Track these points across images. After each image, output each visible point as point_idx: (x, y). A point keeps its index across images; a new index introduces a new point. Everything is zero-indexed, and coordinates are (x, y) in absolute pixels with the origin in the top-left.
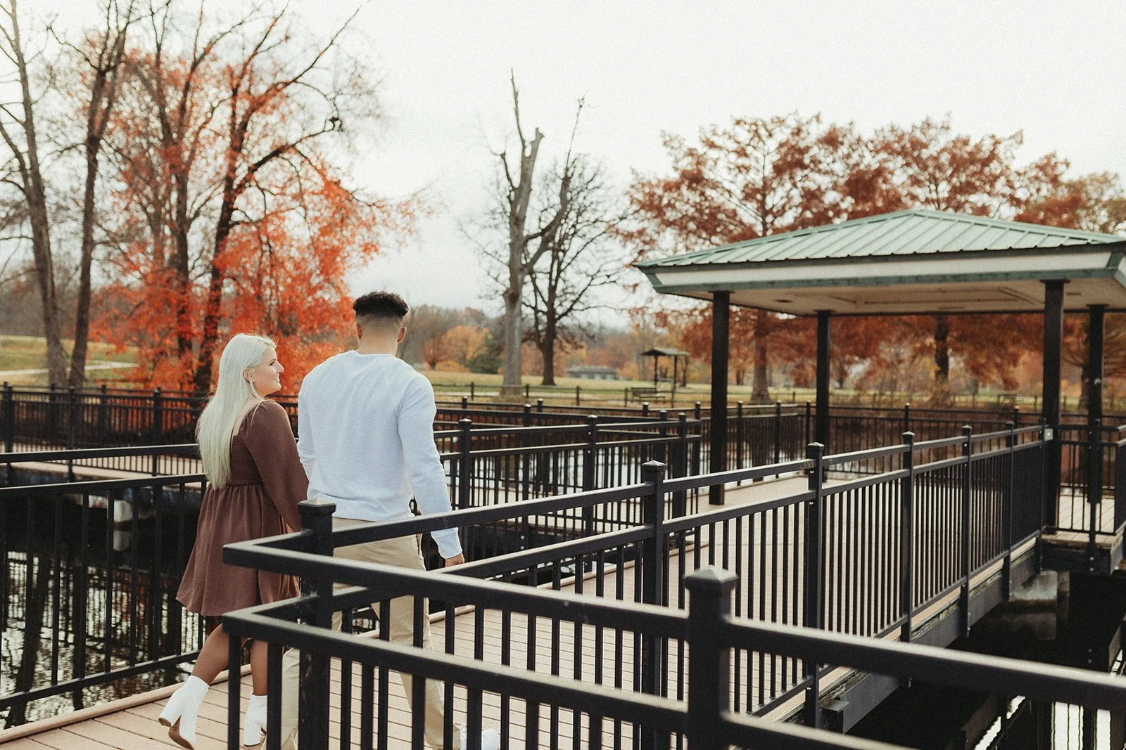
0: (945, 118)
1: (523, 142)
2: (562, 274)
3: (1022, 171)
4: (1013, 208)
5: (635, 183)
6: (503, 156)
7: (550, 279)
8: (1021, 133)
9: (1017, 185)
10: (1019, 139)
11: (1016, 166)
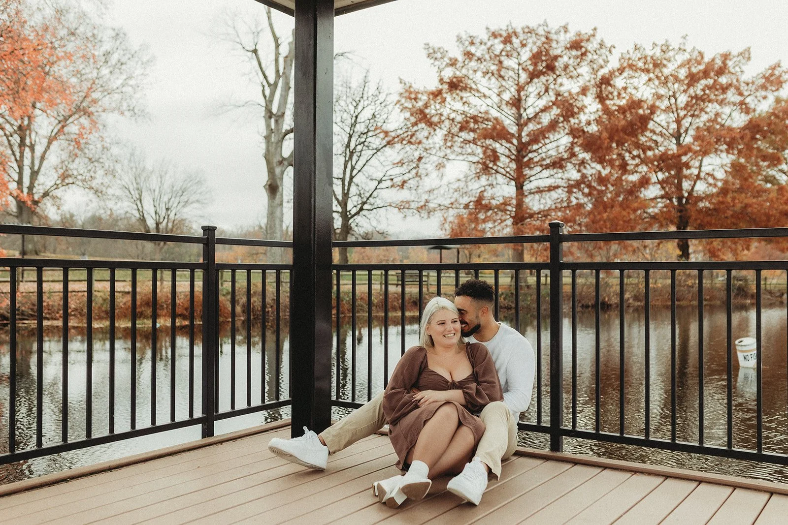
0: (681, 41)
1: (276, 39)
2: (354, 180)
3: (750, 81)
4: (743, 115)
5: (402, 91)
6: (255, 51)
7: (343, 184)
8: (748, 50)
9: (746, 93)
10: (747, 56)
11: (744, 78)
